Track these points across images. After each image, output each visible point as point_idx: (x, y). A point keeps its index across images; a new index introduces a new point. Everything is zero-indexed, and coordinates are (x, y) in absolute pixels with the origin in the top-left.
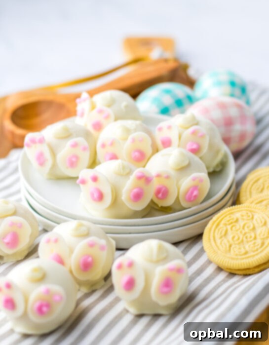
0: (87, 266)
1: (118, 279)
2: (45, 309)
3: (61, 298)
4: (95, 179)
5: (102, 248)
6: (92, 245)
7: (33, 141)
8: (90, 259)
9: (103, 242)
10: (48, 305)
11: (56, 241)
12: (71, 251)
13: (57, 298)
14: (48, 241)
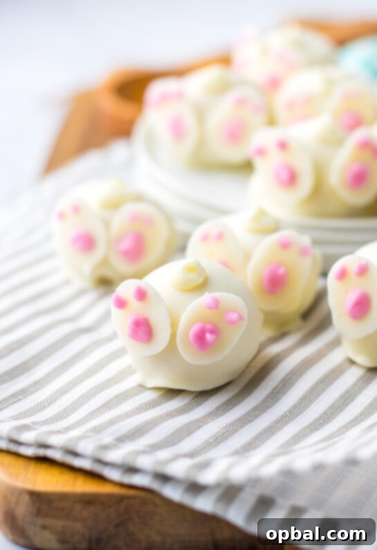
0: (275, 283)
1: (339, 300)
2: (209, 336)
3: (241, 318)
4: (283, 146)
5: (304, 252)
6: (285, 245)
7: (165, 97)
8: (281, 271)
9: (305, 240)
10: (214, 331)
11: (220, 237)
12: (247, 257)
13: (234, 316)
14: (205, 238)
